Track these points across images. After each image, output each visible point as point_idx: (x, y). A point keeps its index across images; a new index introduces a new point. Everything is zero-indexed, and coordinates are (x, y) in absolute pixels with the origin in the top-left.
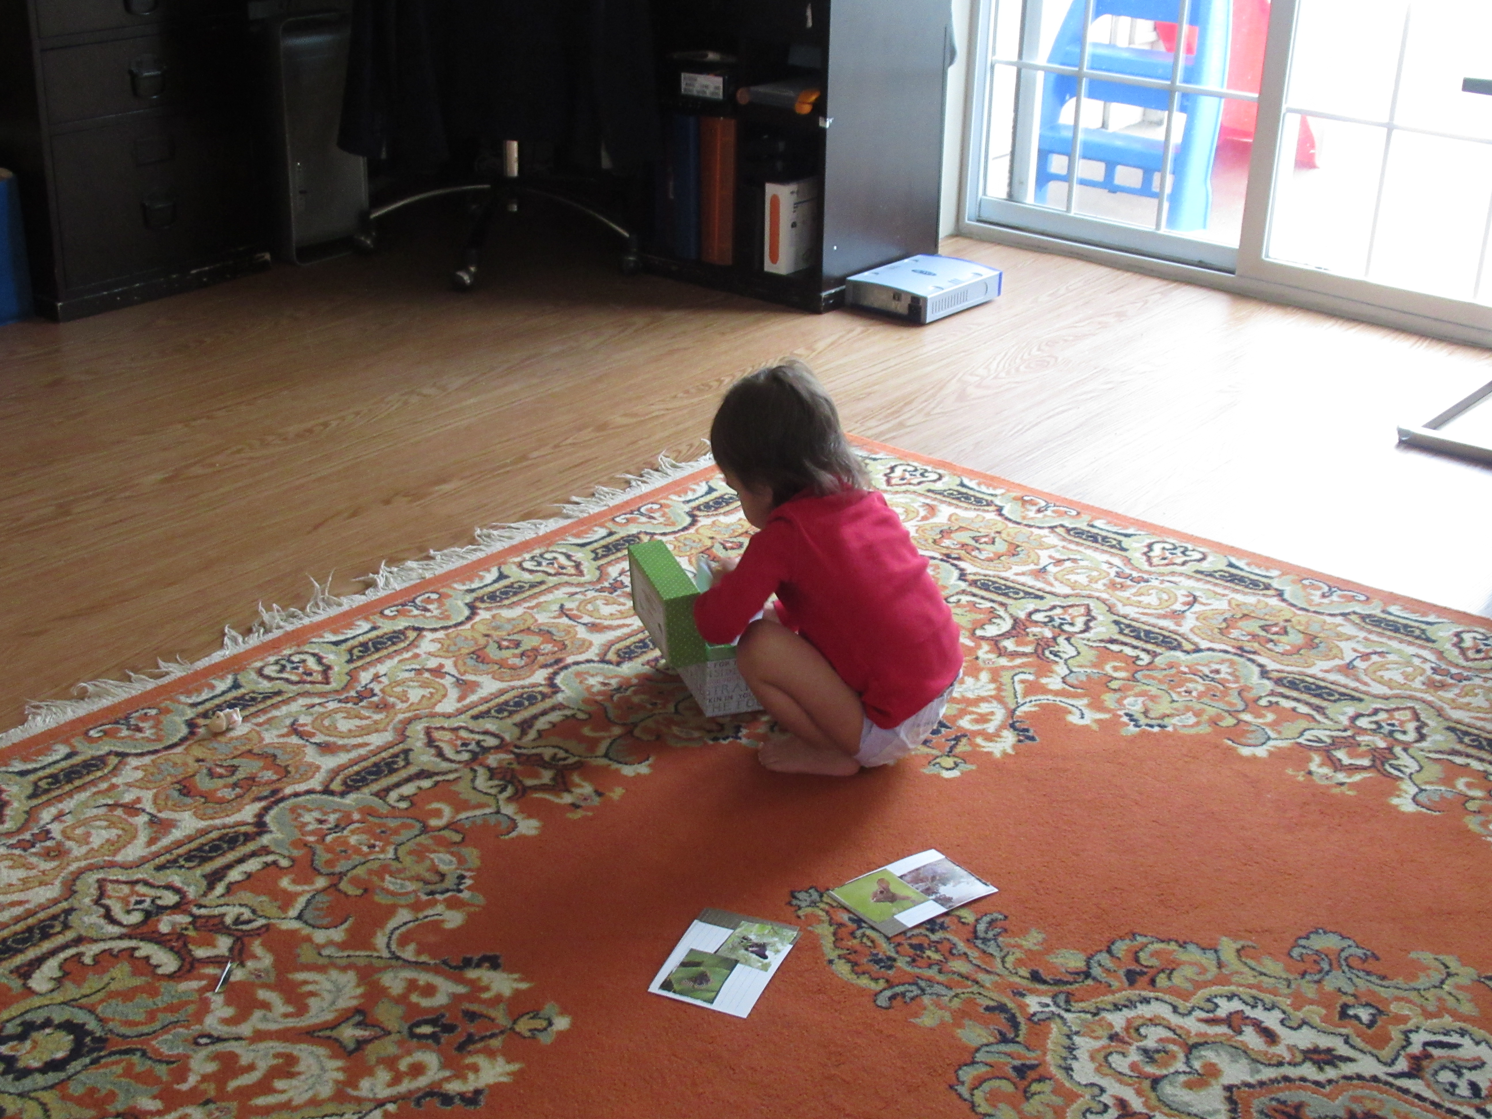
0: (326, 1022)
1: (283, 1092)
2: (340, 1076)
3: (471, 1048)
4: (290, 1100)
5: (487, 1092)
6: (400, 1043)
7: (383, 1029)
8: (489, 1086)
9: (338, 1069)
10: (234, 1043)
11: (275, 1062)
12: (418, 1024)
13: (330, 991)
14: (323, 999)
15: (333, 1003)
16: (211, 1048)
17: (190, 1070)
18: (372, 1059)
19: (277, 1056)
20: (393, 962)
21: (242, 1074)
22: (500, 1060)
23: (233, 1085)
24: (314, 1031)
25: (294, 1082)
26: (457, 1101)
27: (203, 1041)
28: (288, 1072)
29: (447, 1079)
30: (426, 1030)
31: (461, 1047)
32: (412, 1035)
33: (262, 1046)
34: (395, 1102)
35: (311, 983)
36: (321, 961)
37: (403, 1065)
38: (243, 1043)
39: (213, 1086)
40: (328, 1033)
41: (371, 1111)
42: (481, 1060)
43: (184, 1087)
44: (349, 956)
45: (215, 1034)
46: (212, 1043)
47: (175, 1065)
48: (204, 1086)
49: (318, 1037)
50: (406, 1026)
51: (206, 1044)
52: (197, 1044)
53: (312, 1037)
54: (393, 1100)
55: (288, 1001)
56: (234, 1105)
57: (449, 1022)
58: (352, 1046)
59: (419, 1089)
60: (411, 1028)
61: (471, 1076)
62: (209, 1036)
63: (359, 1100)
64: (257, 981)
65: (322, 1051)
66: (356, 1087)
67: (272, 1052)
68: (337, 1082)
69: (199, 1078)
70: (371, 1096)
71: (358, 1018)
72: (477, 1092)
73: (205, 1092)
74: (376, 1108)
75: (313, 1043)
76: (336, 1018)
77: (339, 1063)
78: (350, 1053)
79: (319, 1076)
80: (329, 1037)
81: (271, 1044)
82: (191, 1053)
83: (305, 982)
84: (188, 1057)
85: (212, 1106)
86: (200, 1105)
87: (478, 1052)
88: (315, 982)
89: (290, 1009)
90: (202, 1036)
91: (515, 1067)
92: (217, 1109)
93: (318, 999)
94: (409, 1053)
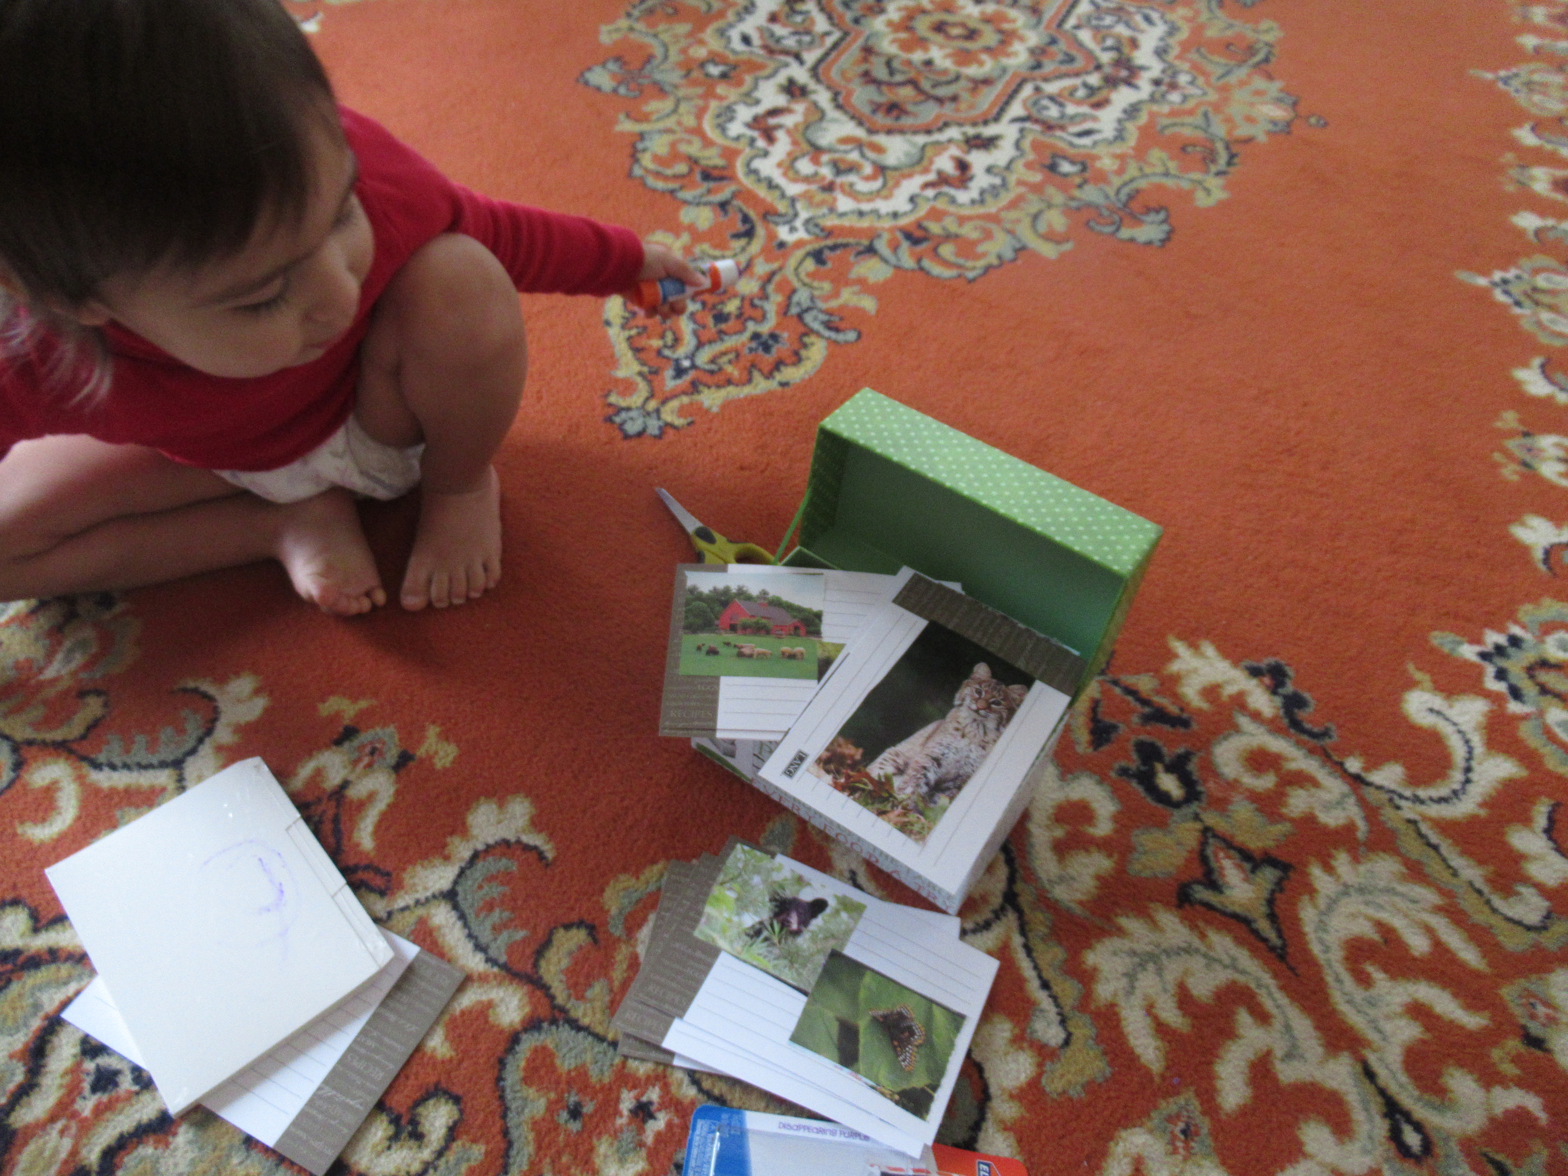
0: (1239, 941)
1: (1429, 931)
2: (1342, 861)
3: (1174, 710)
4: (1438, 910)
5: (1247, 662)
6: (1221, 804)
7: (1204, 844)
8: (1236, 663)
9: (1329, 869)
10: (1382, 1073)
11: (1377, 975)
12: (1164, 798)
13: (1159, 971)
14: (1186, 972)
15: (1188, 950)
16: (1420, 1112)
17: (1492, 1120)
18: (1280, 829)
19: (1364, 980)
20: (1025, 899)
21: (1438, 1018)
22: (1175, 667)
23: (1473, 1021)
24: (1272, 949)
25: (1397, 923)
26: (1289, 688)
27: (1412, 1139)
28: (1386, 942)
29: (1256, 716)
30: (1168, 783)
31: (1180, 722)
32: (1192, 794)
33: (1355, 1020)
34: (1341, 765)
35: (1156, 1019)
36: (1083, 1029)
37: (1266, 782)
38: (1372, 1059)
39: (1496, 1054)
40: (1264, 926)
41: (1380, 788)
42: (1191, 692)
43: (1533, 1103)
44: (1045, 985)
45: (1382, 1127)
46: (1408, 1117)
47: (1500, 1157)
48: (1509, 1069)
49: (1280, 935)
50: (1177, 814)
51: (1418, 1127)
52: (1427, 1146)
53: (1284, 947)
54: (1339, 768)
55: (1228, 1033)
56: (1508, 992)
57: (1135, 756)
58: (1269, 875)
59: (1299, 744)
60: (1177, 805)
61: (1230, 690)
62: (1395, 1136)
63: (1371, 812)
64: (1205, 1125)
65: (1308, 914)
66: (1350, 828)
67: (1359, 994)
68: (1356, 860)
69: (1497, 1091)
70: (1352, 800)
71: (1202, 893)
72: (1255, 672)
73: (1516, 1059)
74: (1369, 784)
75: (1300, 935)
76: (1222, 927)
77: (1316, 872)
78: (1284, 867)
79: (1361, 890)
80: (1272, 917)
81: (1343, 1007)
82: (1455, 1148)
83: (1161, 1029)
84: (1467, 1145)
85: (1535, 1028)
86: (1548, 1051)
87: (1176, 697)
88: (1150, 1010)
89: (1243, 1018)
90: (1404, 1151)
91: (1179, 647)
92: (1533, 1017)
93: (1191, 982)
94: (1234, 785)
